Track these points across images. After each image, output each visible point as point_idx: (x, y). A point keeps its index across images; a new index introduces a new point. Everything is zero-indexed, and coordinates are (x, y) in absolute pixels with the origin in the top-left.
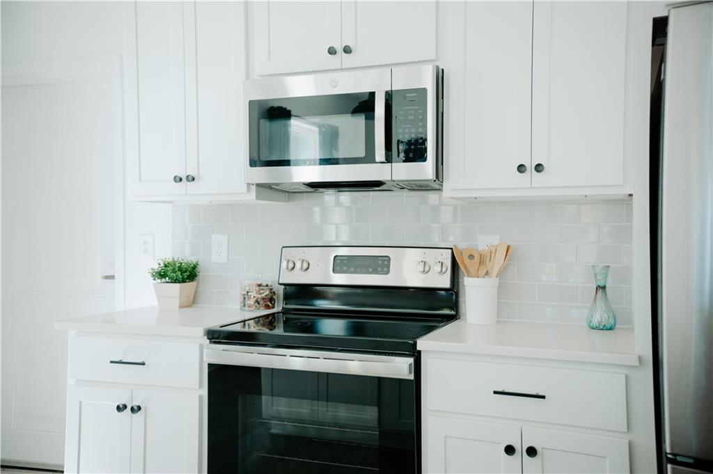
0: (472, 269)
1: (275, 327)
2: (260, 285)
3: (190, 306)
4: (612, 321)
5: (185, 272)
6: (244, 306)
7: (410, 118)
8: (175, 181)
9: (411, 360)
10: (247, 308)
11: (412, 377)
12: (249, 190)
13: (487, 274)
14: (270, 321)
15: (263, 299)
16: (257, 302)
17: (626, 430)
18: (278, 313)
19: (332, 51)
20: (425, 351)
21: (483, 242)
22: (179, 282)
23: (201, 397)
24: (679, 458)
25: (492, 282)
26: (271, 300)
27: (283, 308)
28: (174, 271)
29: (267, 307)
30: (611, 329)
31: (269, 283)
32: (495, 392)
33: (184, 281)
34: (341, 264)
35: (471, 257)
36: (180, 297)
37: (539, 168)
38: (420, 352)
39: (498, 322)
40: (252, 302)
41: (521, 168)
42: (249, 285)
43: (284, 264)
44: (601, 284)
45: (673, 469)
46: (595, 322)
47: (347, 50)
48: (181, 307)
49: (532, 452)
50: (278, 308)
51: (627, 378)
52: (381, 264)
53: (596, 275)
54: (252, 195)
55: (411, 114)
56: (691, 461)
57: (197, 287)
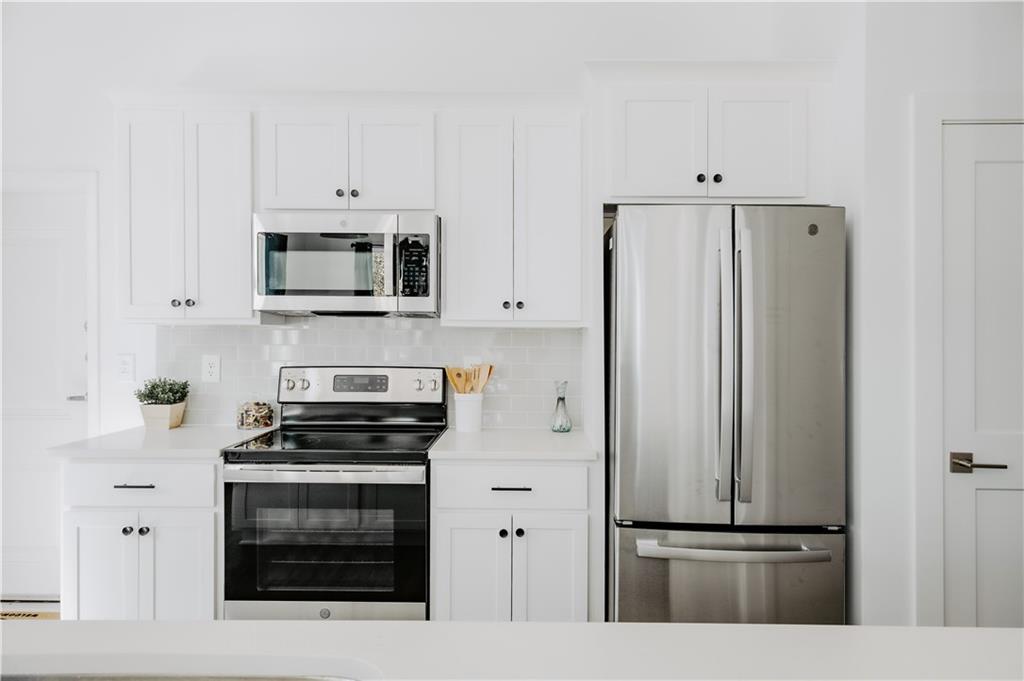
0: (460, 386)
1: (272, 444)
2: (258, 404)
3: (179, 426)
4: (569, 425)
5: (177, 393)
6: (242, 424)
7: (414, 258)
8: (174, 306)
9: (424, 468)
10: (245, 427)
11: (424, 482)
12: (253, 315)
13: (472, 389)
14: (268, 439)
15: (262, 417)
16: (256, 420)
17: (586, 507)
18: (276, 431)
19: (340, 193)
20: (434, 460)
21: (467, 363)
22: (171, 403)
23: (216, 516)
24: (624, 523)
25: (477, 397)
26: (270, 418)
27: (281, 425)
28: (163, 392)
29: (266, 425)
30: (568, 431)
31: (266, 402)
32: (493, 489)
33: (175, 402)
34: (340, 383)
35: (459, 375)
36: (171, 419)
37: (520, 305)
38: (429, 461)
39: (483, 430)
40: (251, 420)
41: (506, 305)
42: (247, 403)
43: (284, 384)
44: (561, 396)
45: (620, 531)
46: (557, 427)
47: (354, 194)
48: (171, 428)
49: (520, 532)
50: (277, 425)
51: (588, 469)
52: (379, 383)
53: (557, 389)
54: (257, 321)
55: (415, 256)
56: (631, 523)
57: (186, 407)
